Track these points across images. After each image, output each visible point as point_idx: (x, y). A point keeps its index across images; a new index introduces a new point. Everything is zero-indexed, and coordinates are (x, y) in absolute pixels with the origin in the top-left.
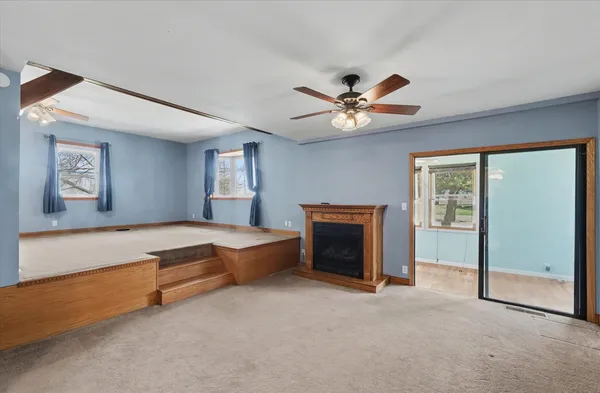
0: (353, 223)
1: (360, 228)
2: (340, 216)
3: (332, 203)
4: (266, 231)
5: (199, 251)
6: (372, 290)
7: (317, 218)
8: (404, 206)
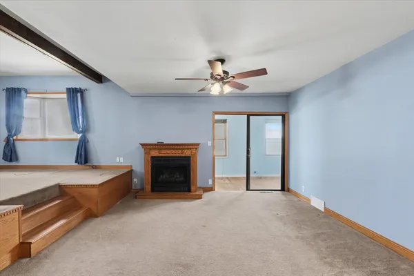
0: (183, 155)
1: (188, 159)
2: (173, 152)
3: (166, 142)
4: (95, 167)
5: (47, 194)
6: (200, 197)
7: (155, 153)
8: (210, 144)
